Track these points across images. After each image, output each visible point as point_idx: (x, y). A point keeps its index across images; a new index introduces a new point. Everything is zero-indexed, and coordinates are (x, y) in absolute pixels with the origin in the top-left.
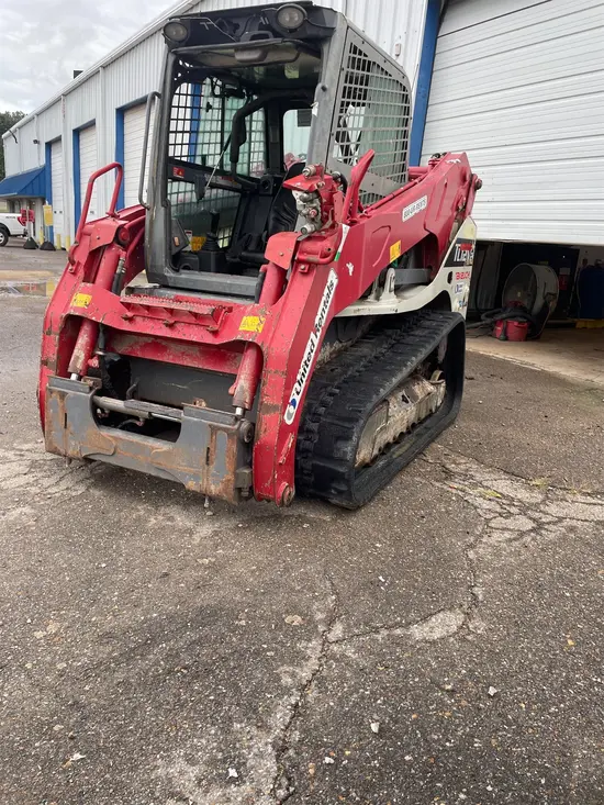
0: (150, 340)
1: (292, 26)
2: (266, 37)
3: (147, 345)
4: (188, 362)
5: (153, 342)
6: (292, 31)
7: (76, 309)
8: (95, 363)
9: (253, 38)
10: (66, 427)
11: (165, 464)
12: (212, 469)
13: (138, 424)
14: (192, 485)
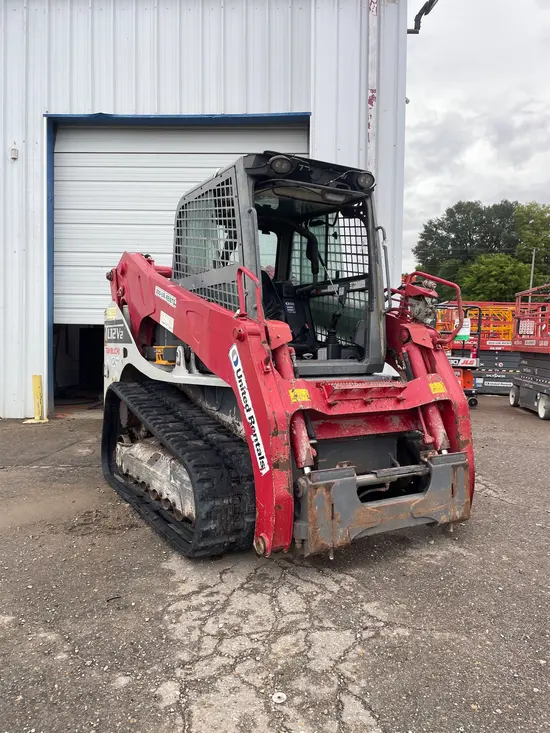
8: (314, 452)
9: (338, 186)
10: (333, 518)
11: (423, 512)
12: (456, 499)
13: (383, 490)
14: (443, 519)
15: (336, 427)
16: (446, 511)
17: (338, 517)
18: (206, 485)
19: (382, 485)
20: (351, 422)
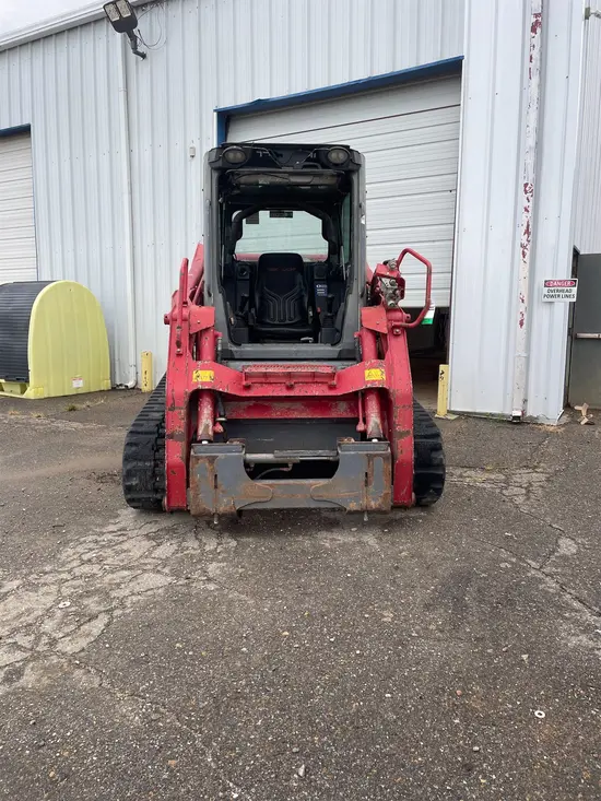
0: (252, 403)
1: (338, 162)
2: (316, 167)
3: (249, 407)
4: (296, 415)
5: (255, 405)
6: (336, 165)
7: (203, 383)
8: (220, 428)
9: (305, 167)
10: (216, 487)
11: (326, 495)
12: (371, 488)
13: (285, 469)
14: (353, 506)
15: (267, 408)
16: (356, 498)
17: (222, 488)
18: (134, 449)
19: (286, 465)
20: (287, 405)
